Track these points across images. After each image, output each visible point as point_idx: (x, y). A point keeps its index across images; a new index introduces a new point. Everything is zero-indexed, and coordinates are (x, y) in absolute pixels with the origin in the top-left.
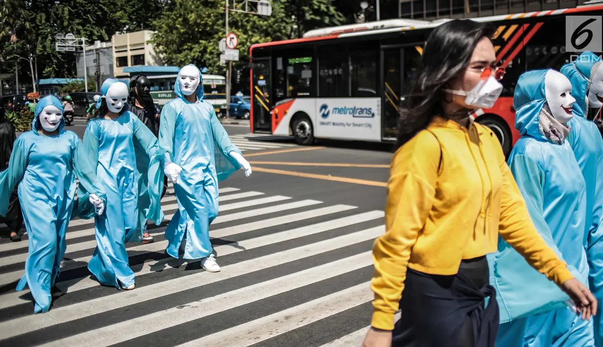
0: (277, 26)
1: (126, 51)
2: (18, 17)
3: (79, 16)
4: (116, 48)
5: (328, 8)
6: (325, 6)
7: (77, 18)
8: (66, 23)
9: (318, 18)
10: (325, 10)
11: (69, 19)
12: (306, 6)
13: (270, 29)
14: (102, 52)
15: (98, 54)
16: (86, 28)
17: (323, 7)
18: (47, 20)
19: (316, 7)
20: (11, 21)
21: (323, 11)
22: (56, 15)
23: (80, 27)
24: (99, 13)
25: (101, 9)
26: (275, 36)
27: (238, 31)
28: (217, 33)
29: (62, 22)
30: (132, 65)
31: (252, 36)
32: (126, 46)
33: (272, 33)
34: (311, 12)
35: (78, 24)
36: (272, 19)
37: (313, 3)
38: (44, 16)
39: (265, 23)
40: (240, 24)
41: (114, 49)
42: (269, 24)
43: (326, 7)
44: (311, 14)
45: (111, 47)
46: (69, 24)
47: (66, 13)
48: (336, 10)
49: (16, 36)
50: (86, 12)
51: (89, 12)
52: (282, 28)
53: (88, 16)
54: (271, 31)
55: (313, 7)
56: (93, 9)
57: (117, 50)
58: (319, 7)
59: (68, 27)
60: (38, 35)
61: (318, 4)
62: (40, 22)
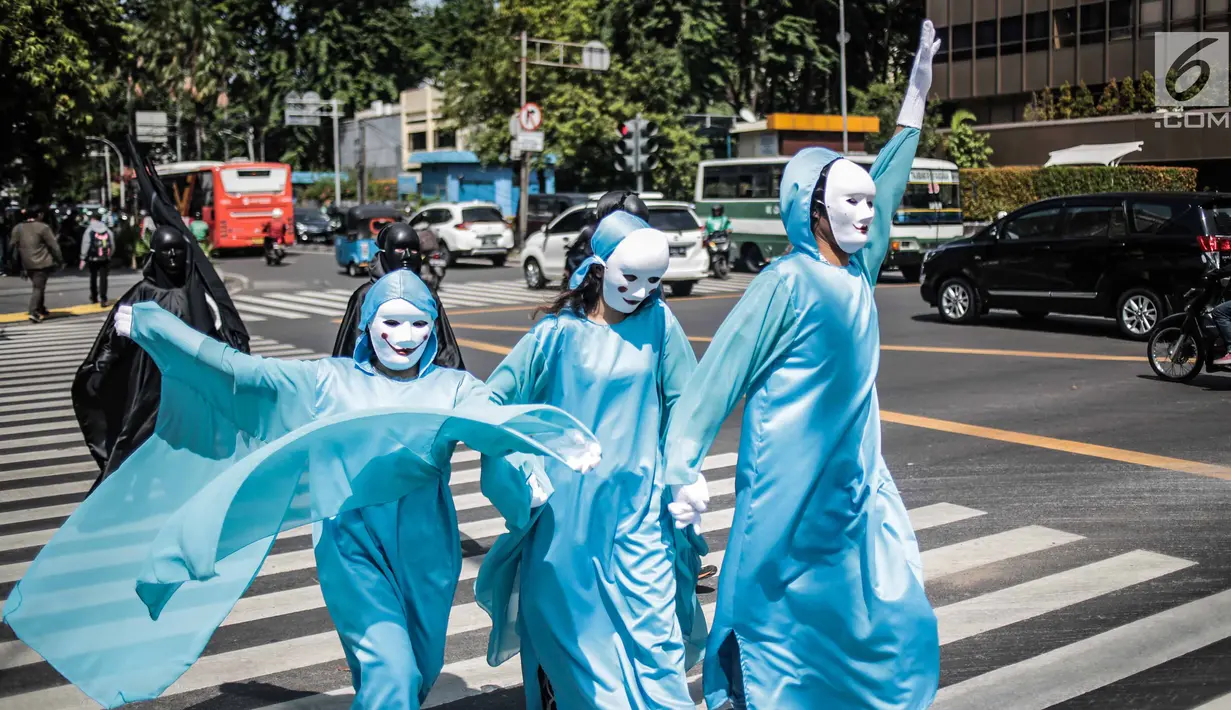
0: (657, 82)
1: (424, 121)
2: (231, 61)
3: (346, 56)
4: (408, 115)
5: (801, 38)
6: (797, 34)
7: (343, 59)
8: (322, 70)
9: (783, 58)
10: (797, 42)
11: (328, 64)
12: (760, 35)
13: (644, 88)
14: (369, 125)
15: (362, 129)
16: (358, 78)
17: (792, 37)
18: (291, 63)
19: (778, 36)
20: (220, 68)
21: (792, 45)
22: (306, 54)
23: (347, 77)
24: (383, 50)
25: (386, 43)
26: (654, 100)
27: (585, 91)
28: (547, 95)
29: (316, 67)
30: (435, 147)
31: (612, 100)
32: (424, 113)
33: (648, 94)
34: (769, 47)
35: (345, 71)
36: (649, 69)
37: (774, 29)
38: (284, 56)
39: (636, 76)
40: (589, 78)
41: (404, 119)
42: (643, 78)
43: (797, 37)
44: (769, 51)
45: (399, 114)
46: (329, 71)
47: (324, 50)
48: (816, 42)
49: (229, 95)
50: (359, 49)
51: (365, 48)
52: (666, 85)
53: (362, 58)
54: (647, 91)
55: (773, 36)
56: (373, 42)
57: (410, 120)
58: (785, 35)
59: (325, 75)
60: (273, 92)
61: (783, 31)
62: (278, 65)
